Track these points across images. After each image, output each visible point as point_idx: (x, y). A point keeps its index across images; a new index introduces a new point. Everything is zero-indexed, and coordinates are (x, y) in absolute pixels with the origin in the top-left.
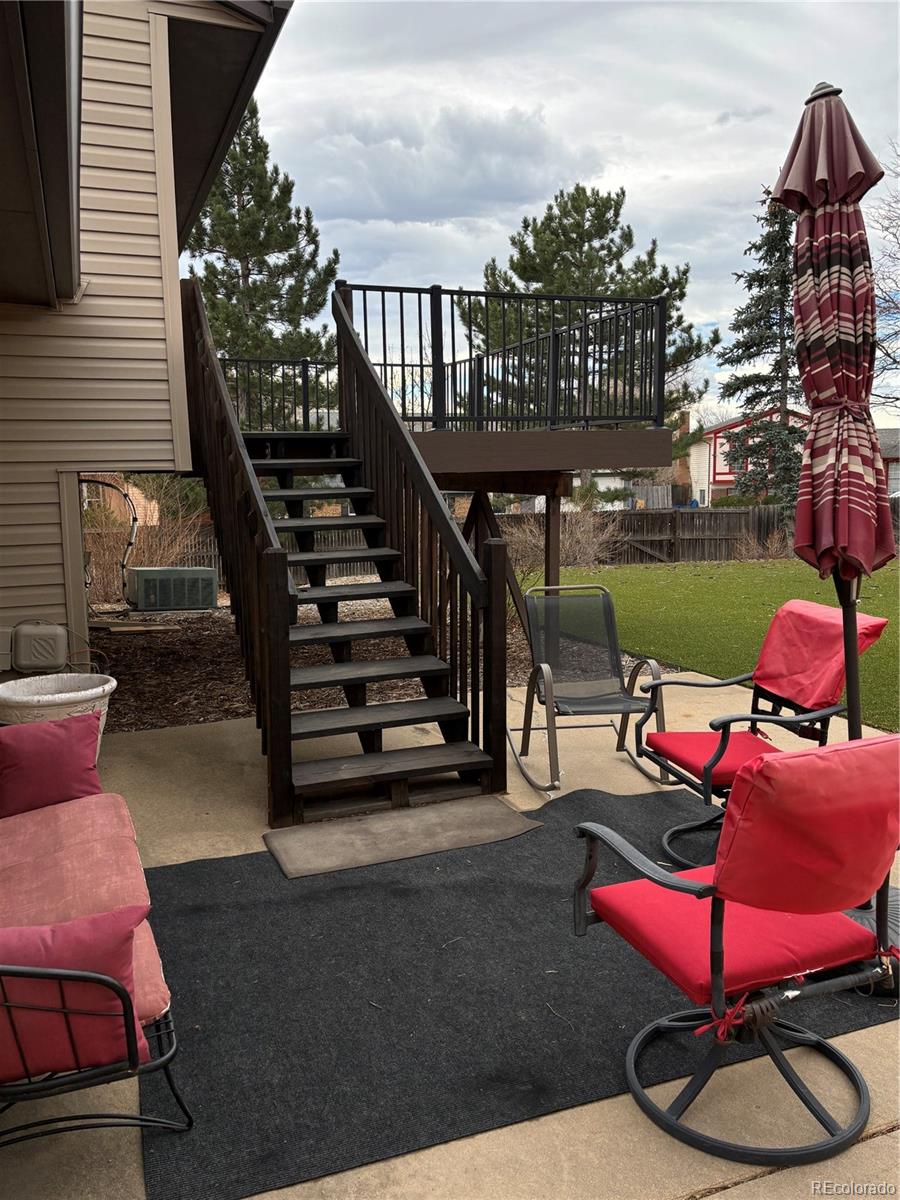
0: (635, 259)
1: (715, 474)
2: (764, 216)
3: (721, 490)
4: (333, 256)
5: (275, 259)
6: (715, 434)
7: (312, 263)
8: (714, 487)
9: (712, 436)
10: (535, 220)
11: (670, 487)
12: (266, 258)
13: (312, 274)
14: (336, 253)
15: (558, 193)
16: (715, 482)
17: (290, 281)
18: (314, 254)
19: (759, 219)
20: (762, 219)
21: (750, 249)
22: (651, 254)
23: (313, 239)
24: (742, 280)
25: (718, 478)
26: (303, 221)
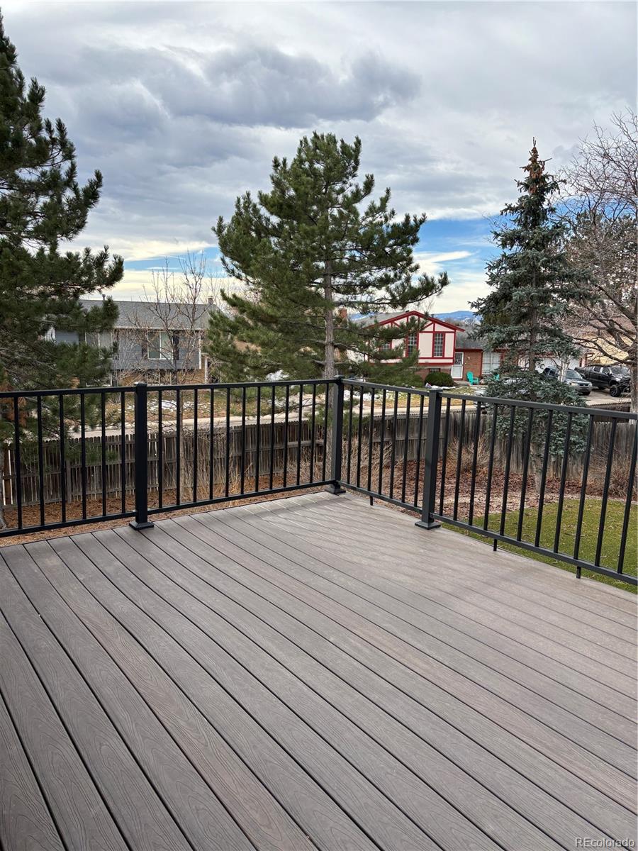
0: (369, 204)
2: (523, 181)
4: (95, 178)
5: (27, 175)
7: (70, 182)
10: (285, 161)
12: (17, 172)
13: (69, 194)
14: (98, 176)
15: (302, 139)
17: (44, 199)
18: (72, 172)
19: (519, 184)
20: (521, 184)
21: (506, 210)
22: (384, 201)
23: (69, 155)
24: (499, 238)
26: (56, 134)
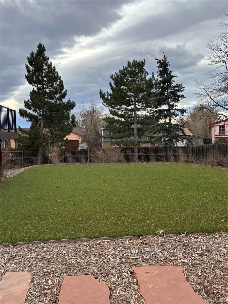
1: (215, 135)
3: (217, 140)
6: (215, 124)
8: (215, 139)
9: (214, 125)
11: (203, 139)
16: (215, 138)
25: (216, 137)
